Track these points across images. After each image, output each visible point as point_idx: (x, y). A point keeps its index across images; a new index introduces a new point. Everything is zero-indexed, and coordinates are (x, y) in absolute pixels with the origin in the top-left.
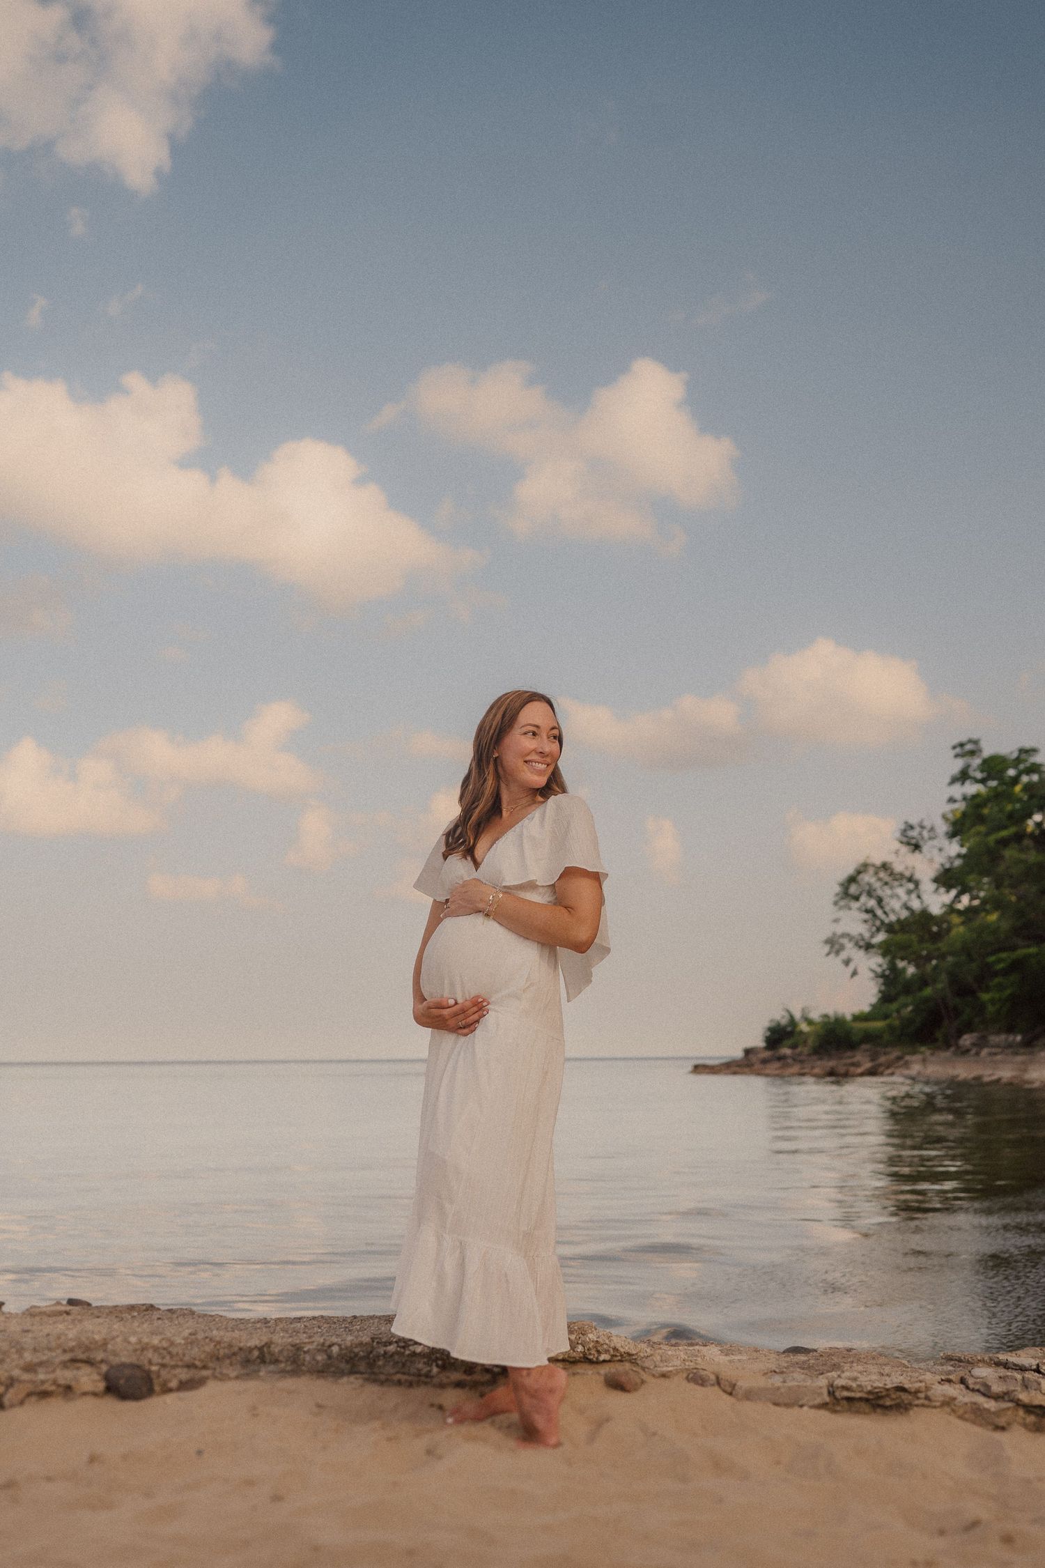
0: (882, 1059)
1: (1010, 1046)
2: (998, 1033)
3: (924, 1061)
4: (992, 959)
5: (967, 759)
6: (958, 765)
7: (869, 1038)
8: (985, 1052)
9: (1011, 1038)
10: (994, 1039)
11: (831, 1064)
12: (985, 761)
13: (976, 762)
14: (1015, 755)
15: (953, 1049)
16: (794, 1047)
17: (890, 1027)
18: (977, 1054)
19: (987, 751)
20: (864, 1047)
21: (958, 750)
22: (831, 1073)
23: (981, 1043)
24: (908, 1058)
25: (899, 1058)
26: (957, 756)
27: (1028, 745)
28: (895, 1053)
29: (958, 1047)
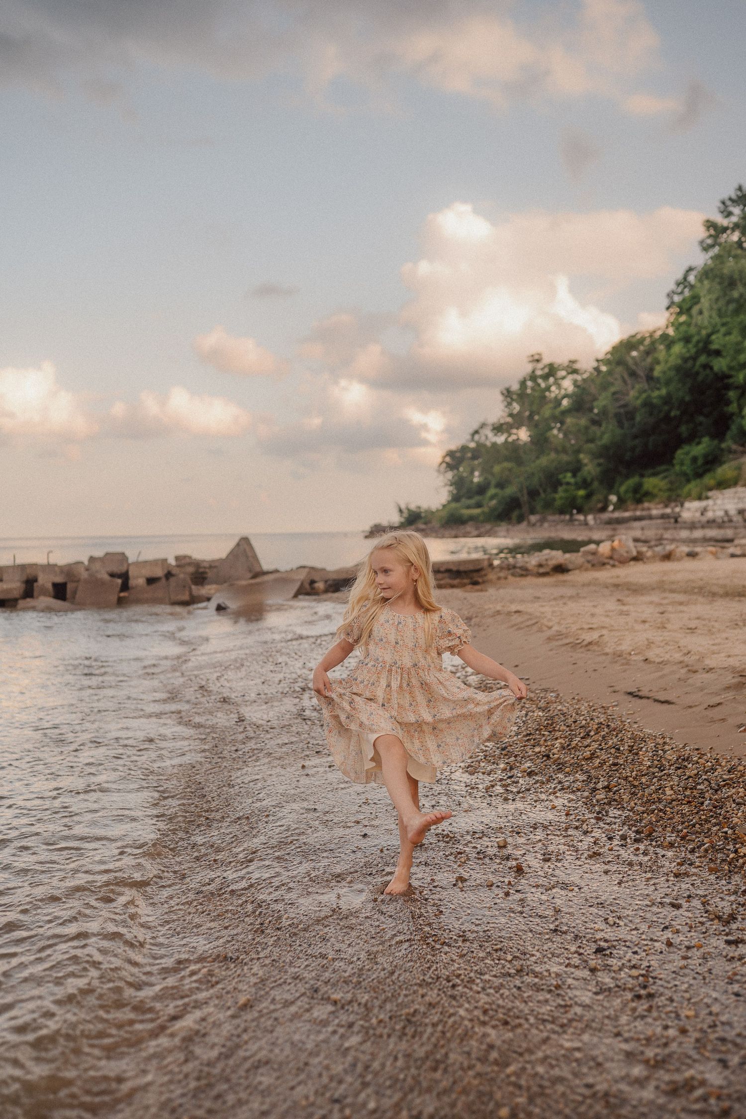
0: (482, 530)
1: (563, 521)
2: (554, 514)
3: (508, 530)
4: (561, 476)
5: (535, 364)
6: (529, 368)
7: (472, 518)
8: (546, 525)
9: (562, 517)
10: (550, 518)
11: (454, 533)
12: (545, 367)
13: (540, 365)
14: (566, 363)
15: (525, 523)
16: (426, 523)
17: (483, 513)
18: (541, 525)
19: (546, 360)
20: (471, 523)
21: (531, 359)
22: (456, 537)
23: (543, 520)
24: (497, 529)
25: (491, 529)
26: (530, 362)
27: (573, 358)
28: (488, 527)
29: (529, 522)
